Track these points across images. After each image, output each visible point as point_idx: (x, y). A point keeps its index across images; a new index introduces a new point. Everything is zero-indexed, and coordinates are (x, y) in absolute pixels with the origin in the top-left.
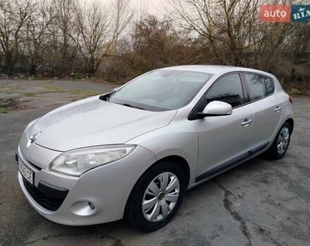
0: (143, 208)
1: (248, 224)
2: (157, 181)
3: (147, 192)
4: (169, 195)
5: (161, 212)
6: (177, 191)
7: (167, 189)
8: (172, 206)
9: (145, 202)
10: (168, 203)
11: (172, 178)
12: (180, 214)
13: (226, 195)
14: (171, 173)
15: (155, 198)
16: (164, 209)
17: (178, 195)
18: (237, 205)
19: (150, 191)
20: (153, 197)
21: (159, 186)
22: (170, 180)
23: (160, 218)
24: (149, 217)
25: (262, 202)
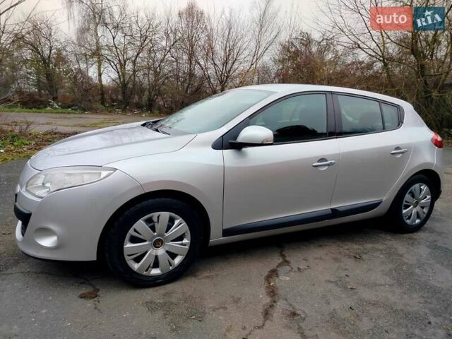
0: (126, 253)
2: (149, 221)
3: (131, 232)
4: (171, 243)
5: (156, 265)
6: (187, 241)
7: (167, 234)
8: (177, 260)
9: (129, 245)
10: (173, 256)
11: (177, 222)
14: (173, 214)
15: (147, 243)
16: (162, 262)
17: (187, 247)
19: (135, 230)
20: (145, 241)
21: (153, 229)
23: (156, 272)
24: (136, 266)
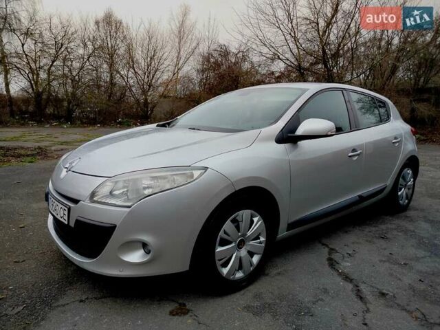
0: (217, 258)
1: (362, 287)
2: (235, 221)
3: (221, 233)
4: (251, 243)
5: (240, 268)
6: (262, 239)
7: (249, 233)
8: (256, 259)
9: (219, 249)
10: (251, 254)
11: (255, 220)
12: (267, 275)
13: (330, 253)
14: (253, 212)
15: (233, 244)
16: (245, 264)
17: (263, 245)
18: (346, 265)
19: (225, 233)
20: (231, 243)
21: (238, 228)
22: (252, 222)
23: (239, 275)
24: (225, 271)
25: (381, 261)
